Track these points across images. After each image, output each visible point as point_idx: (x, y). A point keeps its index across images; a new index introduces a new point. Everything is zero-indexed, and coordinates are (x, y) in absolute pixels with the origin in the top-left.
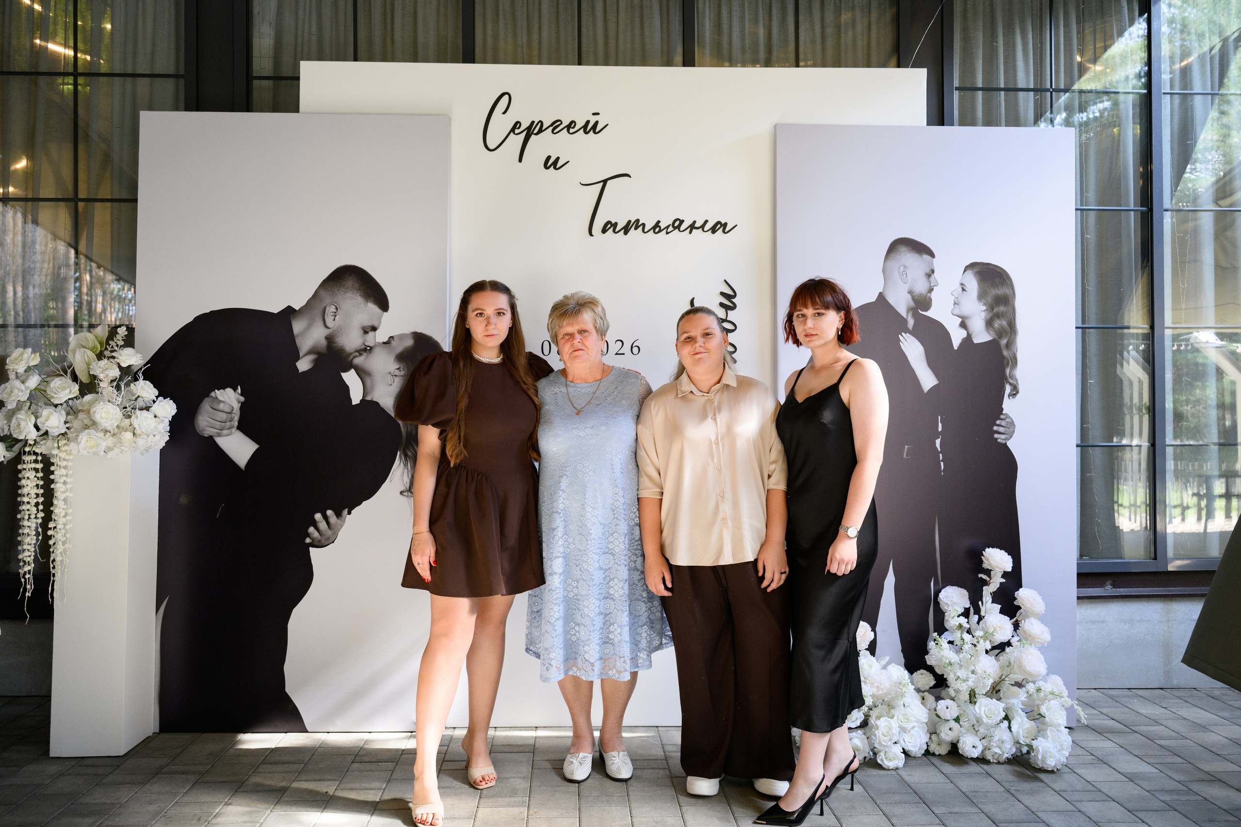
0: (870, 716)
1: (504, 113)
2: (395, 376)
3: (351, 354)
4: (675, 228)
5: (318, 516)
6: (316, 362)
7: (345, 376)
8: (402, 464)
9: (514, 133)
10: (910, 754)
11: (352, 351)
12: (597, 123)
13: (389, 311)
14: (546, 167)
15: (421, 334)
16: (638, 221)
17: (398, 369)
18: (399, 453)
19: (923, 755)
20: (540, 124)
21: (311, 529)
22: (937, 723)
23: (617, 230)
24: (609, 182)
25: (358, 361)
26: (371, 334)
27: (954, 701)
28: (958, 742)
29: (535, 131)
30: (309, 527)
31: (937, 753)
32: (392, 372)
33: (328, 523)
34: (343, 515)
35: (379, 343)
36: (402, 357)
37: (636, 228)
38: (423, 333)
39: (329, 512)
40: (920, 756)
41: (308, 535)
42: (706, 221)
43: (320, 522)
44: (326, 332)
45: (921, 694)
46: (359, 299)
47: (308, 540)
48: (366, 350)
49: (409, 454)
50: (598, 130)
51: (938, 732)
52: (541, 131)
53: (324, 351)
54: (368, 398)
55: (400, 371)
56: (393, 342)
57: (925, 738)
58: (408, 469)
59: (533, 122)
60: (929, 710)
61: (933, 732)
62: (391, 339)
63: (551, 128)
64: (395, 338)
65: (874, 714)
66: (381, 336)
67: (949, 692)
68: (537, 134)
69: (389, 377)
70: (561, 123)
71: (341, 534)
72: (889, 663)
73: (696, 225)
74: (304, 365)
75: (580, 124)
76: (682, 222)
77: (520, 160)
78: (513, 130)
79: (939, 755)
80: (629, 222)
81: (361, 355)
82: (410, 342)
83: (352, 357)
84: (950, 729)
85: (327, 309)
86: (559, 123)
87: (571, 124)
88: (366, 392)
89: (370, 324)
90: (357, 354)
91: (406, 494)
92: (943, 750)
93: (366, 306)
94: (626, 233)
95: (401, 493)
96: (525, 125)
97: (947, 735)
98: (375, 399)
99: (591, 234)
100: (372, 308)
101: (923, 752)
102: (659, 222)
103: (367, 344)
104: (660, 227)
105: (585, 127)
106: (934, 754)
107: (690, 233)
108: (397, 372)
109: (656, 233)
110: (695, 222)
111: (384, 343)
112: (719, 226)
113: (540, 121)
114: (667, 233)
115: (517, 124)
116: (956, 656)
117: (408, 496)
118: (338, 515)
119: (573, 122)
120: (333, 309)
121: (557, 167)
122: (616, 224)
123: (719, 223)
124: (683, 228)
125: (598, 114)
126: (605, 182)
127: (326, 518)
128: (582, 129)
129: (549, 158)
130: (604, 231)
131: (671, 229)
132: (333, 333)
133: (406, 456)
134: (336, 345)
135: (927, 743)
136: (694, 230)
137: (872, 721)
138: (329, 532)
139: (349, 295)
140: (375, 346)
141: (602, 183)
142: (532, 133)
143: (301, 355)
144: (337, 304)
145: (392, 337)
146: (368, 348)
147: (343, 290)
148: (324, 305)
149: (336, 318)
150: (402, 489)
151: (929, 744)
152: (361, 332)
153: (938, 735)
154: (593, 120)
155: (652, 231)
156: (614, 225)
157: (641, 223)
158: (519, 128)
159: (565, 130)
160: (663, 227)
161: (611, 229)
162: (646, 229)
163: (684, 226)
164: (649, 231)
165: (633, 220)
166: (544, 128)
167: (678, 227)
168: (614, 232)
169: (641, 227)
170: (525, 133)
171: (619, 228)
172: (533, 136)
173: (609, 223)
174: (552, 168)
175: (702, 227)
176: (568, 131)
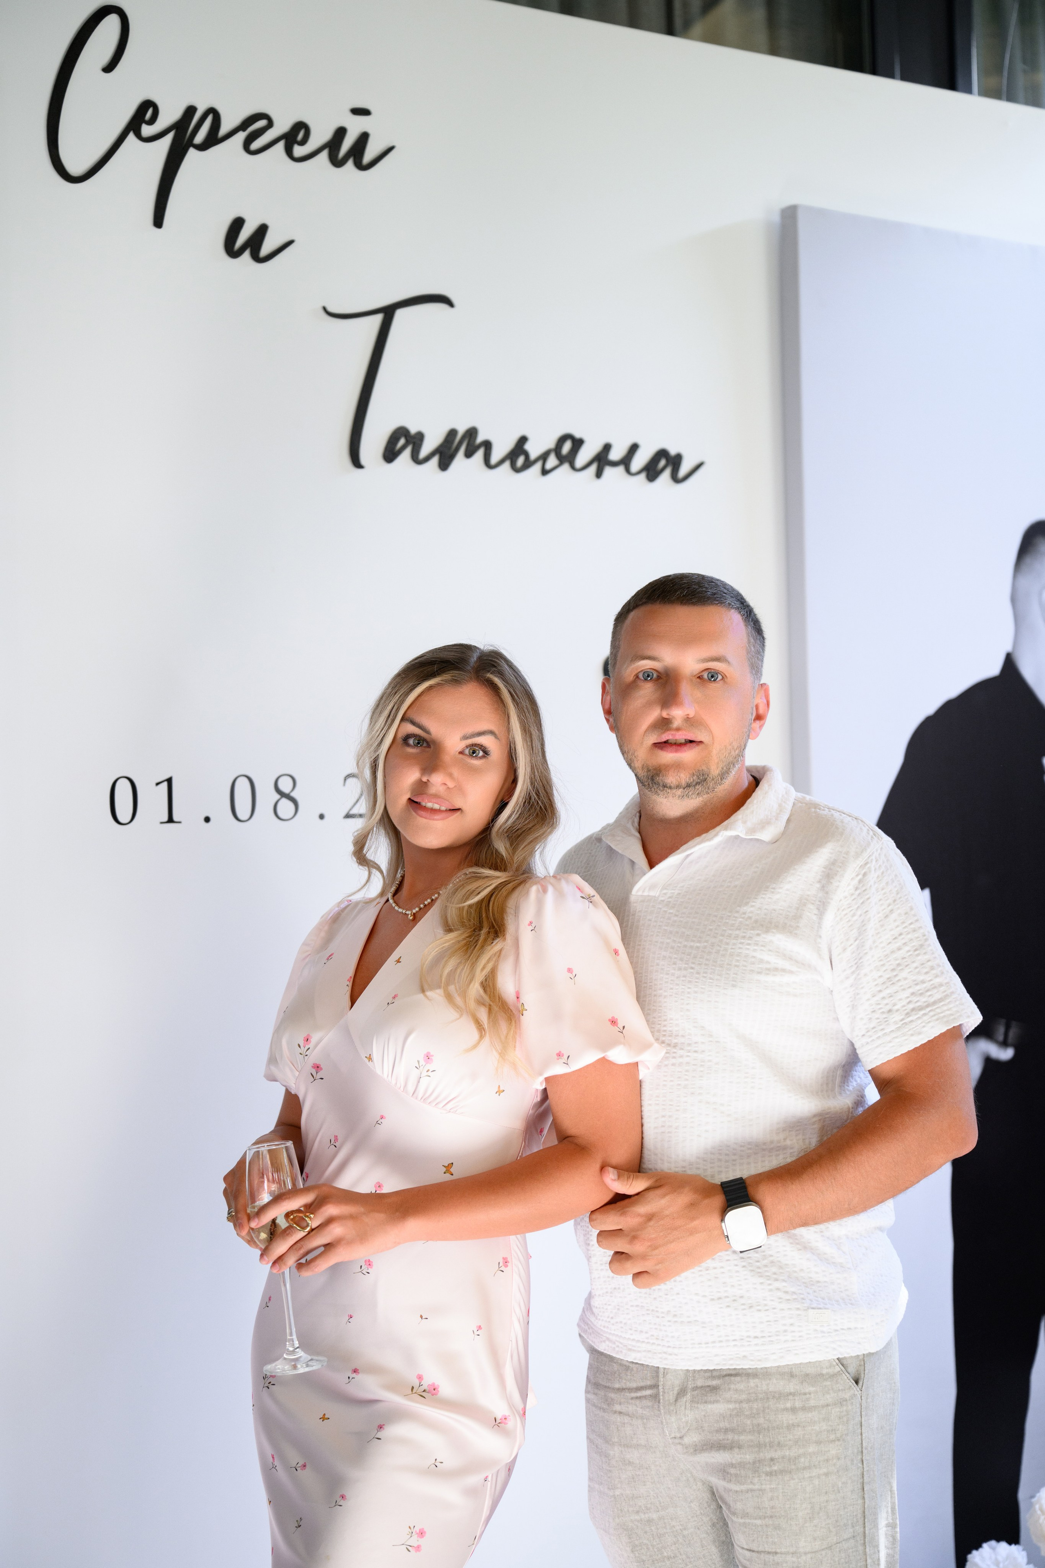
1: (109, 68)
4: (562, 459)
9: (138, 135)
12: (364, 138)
14: (231, 250)
16: (472, 433)
20: (211, 116)
23: (420, 456)
24: (400, 314)
29: (199, 138)
37: (469, 454)
42: (634, 448)
50: (367, 158)
52: (213, 140)
59: (190, 111)
63: (241, 136)
68: (203, 147)
70: (270, 124)
73: (615, 455)
75: (320, 136)
76: (578, 443)
77: (158, 221)
78: (134, 125)
80: (452, 433)
86: (264, 122)
87: (297, 133)
94: (444, 465)
96: (169, 116)
99: (356, 462)
102: (523, 440)
104: (527, 455)
105: (333, 145)
107: (599, 474)
109: (517, 470)
110: (607, 448)
112: (663, 463)
114: (545, 472)
115: (147, 110)
119: (301, 125)
121: (263, 252)
122: (419, 437)
123: (662, 453)
124: (580, 460)
125: (366, 112)
126: (388, 312)
128: (327, 151)
129: (237, 224)
130: (390, 455)
131: (552, 461)
136: (608, 471)
141: (379, 318)
142: (190, 144)
154: (355, 127)
155: (507, 465)
156: (416, 440)
157: (480, 439)
158: (152, 121)
159: (281, 145)
160: (533, 455)
161: (407, 452)
162: (495, 458)
163: (584, 455)
164: (501, 462)
165: (461, 430)
166: (223, 130)
167: (569, 459)
168: (416, 459)
169: (480, 454)
170: (168, 139)
171: (426, 449)
172: (192, 151)
173: (401, 433)
174: (247, 254)
175: (626, 462)
176: (289, 152)
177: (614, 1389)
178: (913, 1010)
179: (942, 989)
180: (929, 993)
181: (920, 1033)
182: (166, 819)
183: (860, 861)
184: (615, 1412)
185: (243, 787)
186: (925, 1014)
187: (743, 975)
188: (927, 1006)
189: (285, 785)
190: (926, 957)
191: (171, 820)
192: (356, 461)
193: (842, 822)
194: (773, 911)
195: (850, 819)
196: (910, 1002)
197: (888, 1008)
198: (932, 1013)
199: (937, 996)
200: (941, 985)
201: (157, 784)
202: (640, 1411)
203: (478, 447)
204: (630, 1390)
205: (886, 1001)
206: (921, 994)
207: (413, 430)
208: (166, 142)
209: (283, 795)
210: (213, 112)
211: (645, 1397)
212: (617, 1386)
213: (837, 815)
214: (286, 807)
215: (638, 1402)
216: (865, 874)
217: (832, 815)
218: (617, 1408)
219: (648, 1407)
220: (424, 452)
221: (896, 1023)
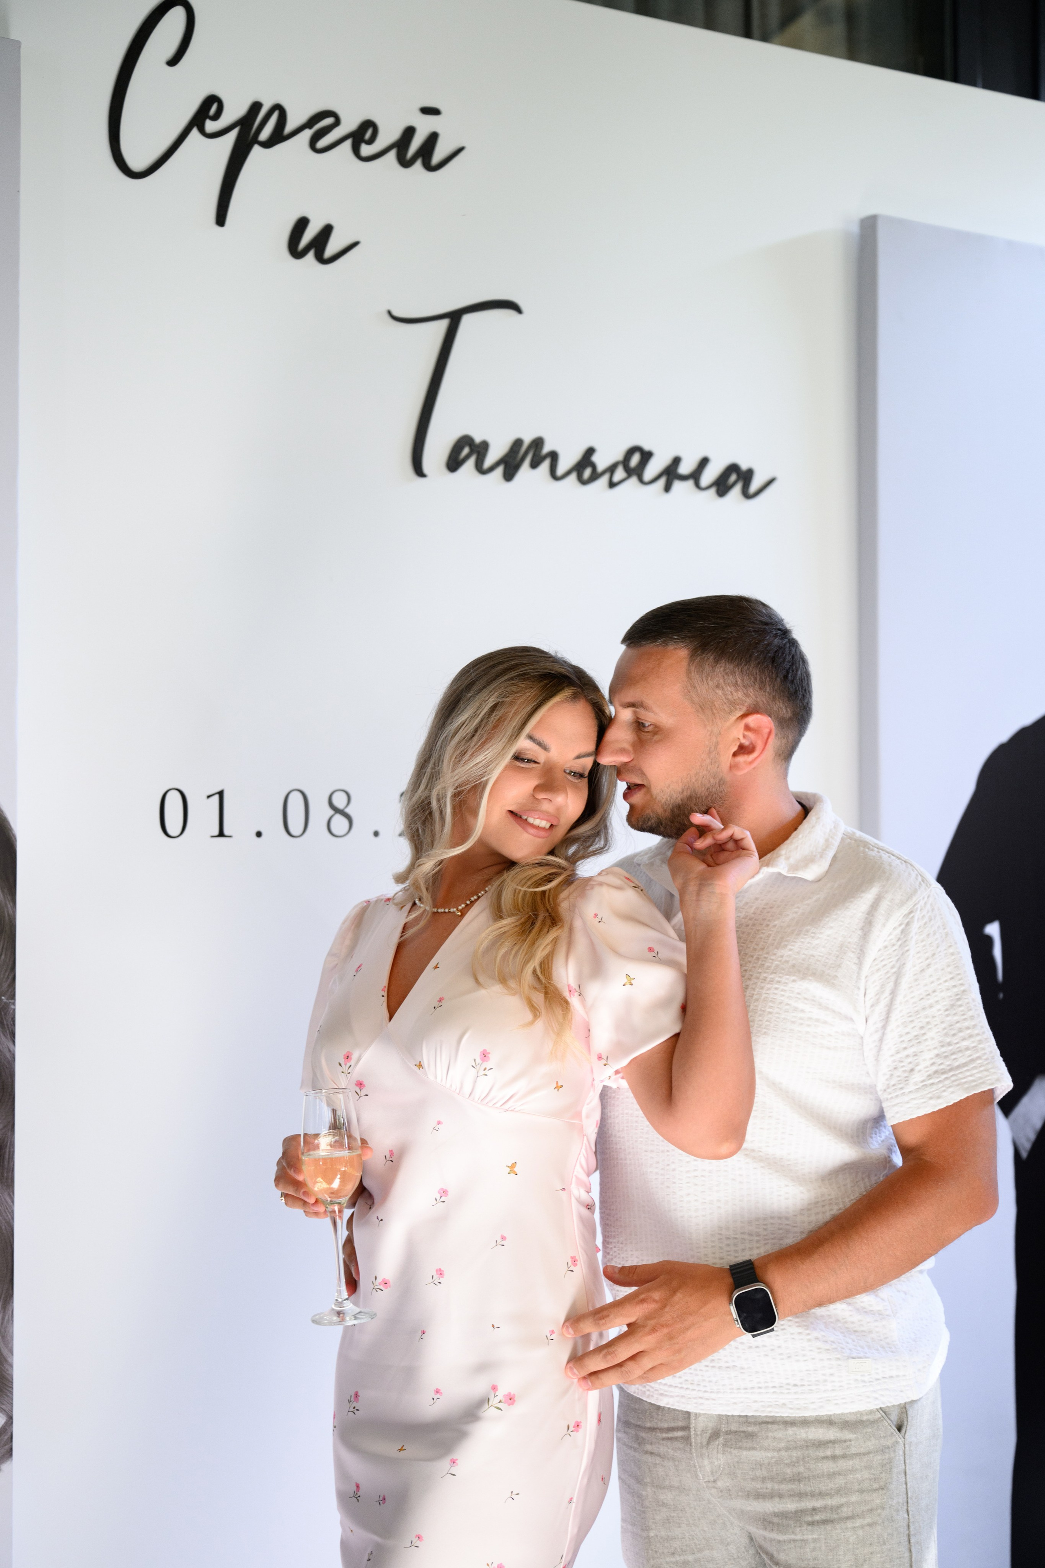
1: (173, 61)
4: (630, 472)
9: (202, 131)
12: (434, 136)
14: (295, 250)
16: (538, 443)
20: (276, 114)
23: (485, 465)
24: (467, 320)
29: (264, 135)
37: (534, 465)
42: (704, 462)
50: (436, 159)
52: (278, 137)
59: (256, 107)
63: (308, 134)
68: (268, 144)
70: (337, 122)
73: (685, 468)
76: (646, 456)
77: (221, 219)
78: (198, 121)
80: (518, 443)
86: (331, 119)
87: (366, 130)
94: (509, 476)
96: (233, 111)
99: (419, 471)
102: (590, 451)
104: (594, 467)
105: (401, 145)
107: (667, 488)
109: (584, 482)
110: (677, 458)
112: (734, 476)
113: (279, 105)
114: (612, 485)
115: (211, 105)
119: (368, 123)
121: (327, 254)
122: (484, 446)
123: (733, 468)
124: (649, 473)
125: (436, 110)
126: (454, 318)
128: (395, 152)
129: (302, 224)
130: (453, 464)
131: (620, 474)
136: (677, 485)
141: (444, 324)
142: (255, 141)
154: (424, 127)
155: (573, 476)
156: (480, 450)
157: (546, 449)
158: (216, 117)
159: (348, 144)
160: (600, 467)
161: (471, 462)
162: (561, 470)
163: (653, 469)
164: (568, 474)
165: (527, 439)
166: (289, 128)
167: (637, 472)
168: (480, 469)
169: (545, 465)
170: (233, 135)
171: (491, 459)
172: (256, 149)
173: (465, 441)
174: (311, 255)
175: (695, 476)
176: (356, 150)
177: (645, 1428)
178: (936, 1072)
179: (968, 1053)
180: (954, 1057)
181: (939, 1097)
182: (217, 832)
183: (905, 910)
184: (646, 1452)
185: (296, 803)
186: (946, 1078)
187: (776, 1023)
188: (951, 1070)
189: (340, 801)
190: (956, 1018)
191: (221, 834)
192: (418, 469)
193: (890, 865)
194: (812, 957)
195: (898, 861)
196: (933, 1064)
197: (911, 1066)
198: (953, 1078)
199: (962, 1060)
200: (967, 1049)
201: (209, 797)
202: (671, 1452)
203: (544, 458)
204: (662, 1430)
205: (909, 1060)
206: (946, 1057)
207: (478, 439)
208: (231, 138)
209: (337, 810)
210: (278, 108)
211: (676, 1439)
212: (648, 1425)
213: (885, 856)
214: (340, 823)
215: (669, 1443)
216: (908, 924)
217: (881, 857)
218: (649, 1447)
219: (679, 1449)
220: (489, 462)
221: (916, 1084)
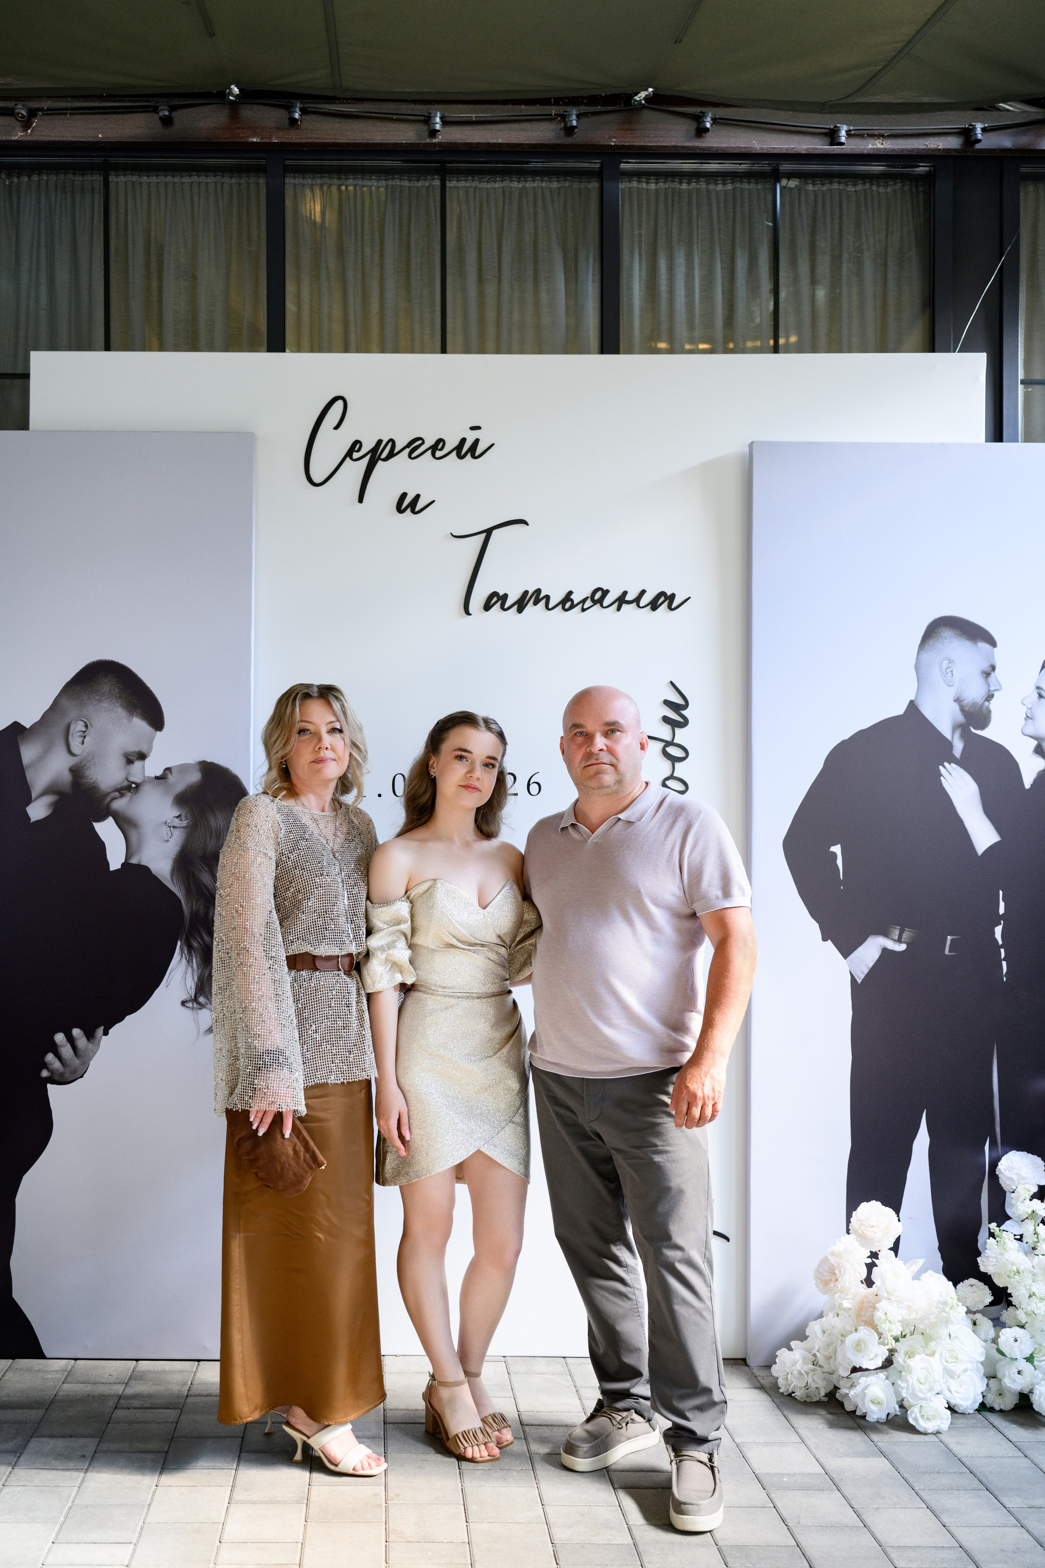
0: (896, 1351)
1: (336, 428)
2: (174, 827)
3: (108, 794)
4: (595, 602)
5: (60, 1037)
6: (57, 808)
7: (99, 827)
8: (184, 961)
9: (352, 458)
10: (956, 1408)
11: (109, 791)
12: (477, 442)
13: (164, 730)
14: (400, 509)
15: (212, 764)
16: (539, 591)
17: (177, 817)
18: (179, 943)
19: (976, 1410)
20: (390, 444)
21: (50, 1057)
22: (997, 1362)
23: (506, 606)
24: (495, 532)
25: (119, 804)
26: (138, 764)
27: (1025, 1328)
28: (1031, 1392)
29: (384, 456)
30: (46, 1054)
31: (997, 1408)
32: (169, 821)
33: (74, 1048)
34: (97, 1036)
35: (149, 778)
36: (183, 800)
37: (536, 603)
38: (216, 762)
39: (76, 1032)
40: (972, 1412)
41: (45, 1066)
42: (643, 592)
43: (62, 1046)
44: (71, 761)
45: (971, 1315)
46: (120, 712)
47: (45, 1074)
48: (130, 788)
49: (195, 944)
50: (477, 453)
51: (999, 1376)
52: (391, 455)
53: (68, 789)
54: (134, 861)
55: (181, 820)
56: (170, 776)
57: (980, 1385)
58: (192, 967)
59: (380, 442)
60: (985, 1341)
61: (991, 1376)
62: (168, 772)
63: (408, 450)
64: (173, 771)
65: (902, 1347)
66: (152, 767)
67: (1016, 1315)
68: (386, 459)
69: (165, 829)
70: (423, 443)
71: (94, 1064)
72: (923, 1270)
73: (630, 597)
74: (37, 811)
75: (451, 444)
76: (606, 593)
77: (361, 500)
78: (349, 454)
79: (1001, 1411)
80: (526, 593)
81: (122, 795)
82: (195, 777)
83: (109, 799)
84: (1019, 1373)
85: (73, 726)
86: (420, 442)
87: (439, 444)
88: (130, 852)
89: (137, 749)
90: (117, 794)
91: (190, 1005)
92: (1008, 1403)
93: (130, 722)
94: (520, 610)
95: (183, 1003)
96: (367, 447)
97: (1014, 1382)
98: (143, 863)
99: (467, 612)
100: (140, 724)
101: (977, 1406)
102: (571, 593)
103: (131, 779)
104: (573, 601)
105: (459, 448)
106: (992, 1410)
107: (619, 609)
108: (177, 822)
109: (567, 610)
110: (625, 593)
111: (157, 778)
112: (663, 599)
113: (391, 440)
114: (584, 609)
115: (356, 445)
116: (1026, 1259)
117: (192, 1008)
118: (90, 1035)
119: (440, 440)
120: (80, 726)
121: (417, 509)
122: (506, 596)
123: (663, 594)
124: (607, 601)
125: (478, 428)
126: (489, 532)
127: (71, 1040)
128: (455, 453)
129: (404, 495)
130: (488, 606)
131: (589, 603)
132: (81, 763)
133: (190, 948)
134: (85, 781)
135: (982, 1393)
136: (625, 605)
137: (899, 1359)
138: (76, 1062)
139: (105, 705)
140: (144, 782)
141: (484, 535)
142: (379, 458)
143: (34, 796)
144: (88, 720)
145: (168, 770)
146: (134, 786)
147: (96, 697)
148: (68, 720)
149: (86, 740)
150: (184, 997)
151: (985, 1394)
152: (123, 761)
153: (1000, 1380)
154: (471, 437)
155: (560, 607)
156: (504, 598)
157: (543, 594)
158: (359, 450)
159: (430, 452)
160: (576, 602)
161: (498, 605)
162: (552, 605)
163: (609, 599)
164: (556, 606)
165: (532, 590)
166: (397, 450)
167: (599, 602)
168: (503, 608)
169: (544, 601)
170: (368, 457)
172: (380, 463)
173: (495, 594)
174: (409, 511)
175: (637, 600)
176: (433, 455)
203: (541, 599)
207: (502, 593)
208: (367, 459)
220: (508, 604)
